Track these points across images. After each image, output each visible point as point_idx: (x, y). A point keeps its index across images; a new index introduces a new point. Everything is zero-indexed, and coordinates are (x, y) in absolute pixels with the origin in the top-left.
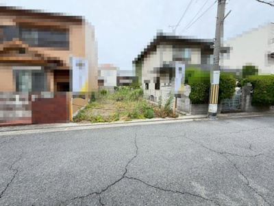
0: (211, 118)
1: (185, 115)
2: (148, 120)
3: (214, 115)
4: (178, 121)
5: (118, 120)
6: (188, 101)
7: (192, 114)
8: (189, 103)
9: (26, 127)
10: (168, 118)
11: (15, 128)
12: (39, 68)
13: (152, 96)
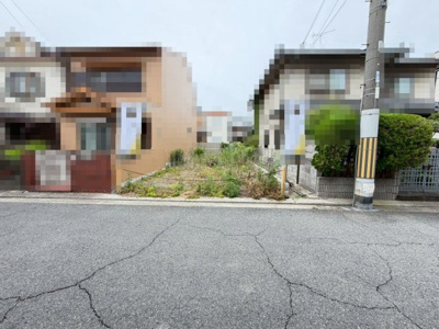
0: (359, 208)
1: (304, 196)
2: (226, 199)
5: (178, 195)
7: (321, 196)
9: (62, 195)
10: (264, 200)
11: (52, 195)
12: (103, 120)
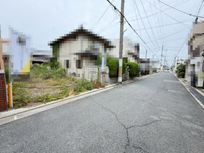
0: (120, 85)
1: (107, 85)
2: (89, 91)
3: (121, 83)
4: (107, 89)
5: (69, 95)
6: (107, 76)
7: (110, 84)
8: (108, 77)
13: (74, 73)
